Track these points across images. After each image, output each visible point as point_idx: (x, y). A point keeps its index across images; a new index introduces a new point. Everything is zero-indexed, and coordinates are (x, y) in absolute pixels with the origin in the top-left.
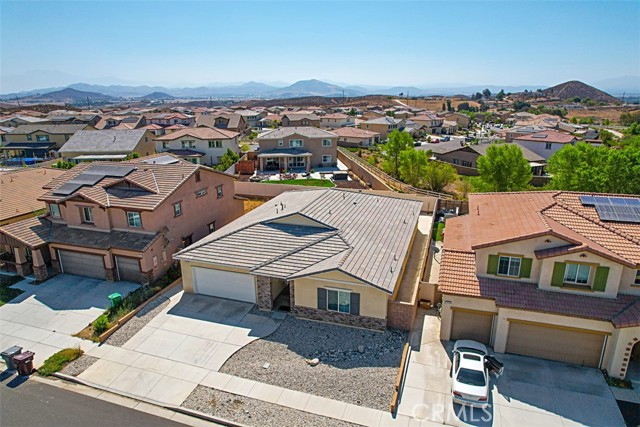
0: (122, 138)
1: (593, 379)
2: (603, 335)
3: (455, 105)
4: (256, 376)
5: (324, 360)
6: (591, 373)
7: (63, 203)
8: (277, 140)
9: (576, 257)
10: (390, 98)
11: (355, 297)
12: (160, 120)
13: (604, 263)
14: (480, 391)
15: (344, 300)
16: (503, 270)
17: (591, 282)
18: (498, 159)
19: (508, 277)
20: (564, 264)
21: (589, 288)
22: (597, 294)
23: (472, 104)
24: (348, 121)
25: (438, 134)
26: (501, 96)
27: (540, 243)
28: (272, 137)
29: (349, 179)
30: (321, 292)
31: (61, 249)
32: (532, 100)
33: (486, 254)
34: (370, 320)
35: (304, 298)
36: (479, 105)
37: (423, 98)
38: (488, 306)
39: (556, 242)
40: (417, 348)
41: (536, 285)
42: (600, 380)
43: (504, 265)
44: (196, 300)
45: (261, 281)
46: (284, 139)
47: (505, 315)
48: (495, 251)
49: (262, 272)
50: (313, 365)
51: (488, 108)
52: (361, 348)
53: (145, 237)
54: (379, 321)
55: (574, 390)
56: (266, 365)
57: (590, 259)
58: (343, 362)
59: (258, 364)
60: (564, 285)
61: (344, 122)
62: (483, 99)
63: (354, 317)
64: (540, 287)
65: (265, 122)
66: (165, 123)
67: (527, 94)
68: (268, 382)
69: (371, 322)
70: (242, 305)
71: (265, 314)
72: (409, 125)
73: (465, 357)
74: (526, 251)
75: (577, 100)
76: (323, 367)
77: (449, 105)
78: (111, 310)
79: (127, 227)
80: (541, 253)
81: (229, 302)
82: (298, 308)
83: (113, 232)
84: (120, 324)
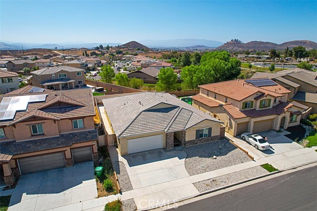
1: (274, 132)
2: (272, 119)
3: (89, 53)
5: (217, 156)
6: (272, 132)
8: (51, 75)
9: (265, 98)
11: (210, 130)
13: (270, 98)
15: (206, 132)
16: (246, 107)
17: (266, 104)
18: (167, 74)
19: (248, 109)
20: (263, 100)
21: (266, 107)
22: (269, 108)
23: (97, 52)
25: (100, 67)
26: (108, 48)
27: (255, 96)
28: (48, 73)
29: (105, 91)
30: (197, 131)
31: (17, 158)
32: (122, 50)
33: (242, 102)
34: (214, 137)
35: (190, 136)
36: (100, 53)
37: (69, 50)
38: (248, 119)
39: (259, 94)
40: (233, 141)
41: (255, 110)
42: (276, 132)
43: (246, 105)
44: (134, 157)
45: (169, 135)
46: (55, 74)
48: (244, 101)
50: (216, 158)
54: (217, 136)
56: (202, 166)
57: (268, 97)
60: (263, 107)
61: (48, 64)
62: (100, 49)
63: (209, 138)
64: (257, 110)
67: (119, 47)
68: (211, 170)
69: (215, 137)
71: (172, 150)
73: (255, 136)
74: (252, 99)
75: (139, 49)
76: (219, 158)
77: (86, 53)
78: (98, 177)
79: (72, 130)
80: (256, 99)
81: (151, 152)
82: (187, 142)
83: (62, 136)
84: (117, 180)
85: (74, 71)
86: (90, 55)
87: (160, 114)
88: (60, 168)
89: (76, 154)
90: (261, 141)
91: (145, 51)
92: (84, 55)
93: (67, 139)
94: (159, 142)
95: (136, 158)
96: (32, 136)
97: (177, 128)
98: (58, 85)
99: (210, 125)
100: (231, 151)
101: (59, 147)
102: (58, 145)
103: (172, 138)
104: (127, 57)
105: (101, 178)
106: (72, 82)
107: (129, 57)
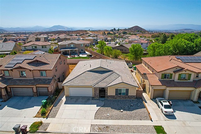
0: (6, 46)
1: (190, 103)
2: (191, 91)
3: (106, 33)
4: (107, 118)
5: (124, 110)
6: (189, 101)
7: (12, 70)
8: (66, 45)
9: (184, 72)
10: (86, 31)
11: (127, 90)
13: (190, 73)
14: (171, 110)
15: (124, 91)
16: (165, 77)
17: (187, 78)
18: (135, 48)
19: (166, 79)
20: (181, 74)
21: (186, 80)
22: (189, 81)
23: (111, 32)
24: (79, 38)
26: (119, 30)
27: (175, 69)
28: (64, 44)
29: (92, 56)
30: (117, 90)
31: (11, 87)
32: (127, 31)
33: (161, 74)
35: (111, 92)
36: (113, 33)
37: (96, 31)
38: (163, 87)
39: (179, 69)
40: (146, 102)
41: (174, 81)
42: (192, 103)
43: (165, 76)
45: (95, 89)
47: (168, 89)
48: (163, 73)
49: (96, 86)
50: (122, 112)
51: (116, 34)
52: (132, 104)
53: (49, 79)
54: (134, 96)
55: (188, 106)
56: (108, 114)
57: (187, 72)
58: (129, 109)
59: (105, 115)
60: (181, 80)
61: (77, 39)
62: (114, 31)
63: (127, 96)
64: (175, 81)
66: (15, 40)
68: (112, 119)
69: (132, 97)
70: (88, 98)
71: (97, 99)
72: (99, 39)
73: (163, 102)
74: (171, 72)
75: (138, 31)
76: (125, 112)
79: (40, 76)
80: (175, 72)
81: (83, 98)
82: (109, 96)
83: (34, 79)
84: (51, 110)
85: (79, 43)
87: (97, 74)
88: (30, 97)
89: (40, 90)
90: (166, 107)
91: (142, 32)
92: (103, 34)
93: (36, 81)
94: (90, 93)
95: (72, 100)
96: (21, 77)
97: (102, 85)
98: (68, 51)
99: (127, 87)
100: (138, 109)
101: (29, 85)
102: (29, 84)
103: (98, 92)
106: (76, 50)
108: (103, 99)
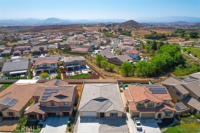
1: (153, 120)
2: (154, 113)
4: (105, 132)
5: (115, 126)
7: (46, 102)
10: (82, 26)
11: (117, 114)
12: (19, 49)
13: (154, 103)
14: (140, 126)
16: (140, 105)
18: (126, 66)
19: (140, 106)
20: (149, 104)
21: (152, 106)
26: (114, 26)
28: (69, 61)
30: (111, 114)
33: (137, 103)
34: (119, 117)
36: (108, 29)
38: (139, 111)
39: (147, 100)
40: (128, 120)
41: (145, 107)
42: (154, 120)
44: (84, 118)
45: (98, 113)
46: (72, 62)
47: (141, 113)
50: (113, 127)
52: (119, 122)
53: (69, 107)
54: (121, 117)
55: (151, 122)
56: (106, 129)
57: (152, 103)
58: (118, 126)
59: (104, 130)
60: (149, 106)
62: (109, 27)
63: (117, 117)
64: (146, 107)
65: (49, 43)
68: (108, 132)
70: (94, 117)
71: (100, 119)
73: (137, 121)
74: (143, 102)
75: (133, 27)
76: (115, 127)
77: (100, 30)
78: (68, 125)
79: (64, 105)
80: (145, 102)
81: (91, 117)
82: (106, 117)
84: (73, 128)
85: (81, 60)
86: (102, 31)
87: (98, 102)
90: (138, 124)
93: (61, 108)
97: (102, 111)
100: (123, 125)
102: (58, 110)
103: (100, 114)
104: (121, 37)
105: (69, 125)
106: (79, 66)
107: (123, 37)
108: (102, 118)
